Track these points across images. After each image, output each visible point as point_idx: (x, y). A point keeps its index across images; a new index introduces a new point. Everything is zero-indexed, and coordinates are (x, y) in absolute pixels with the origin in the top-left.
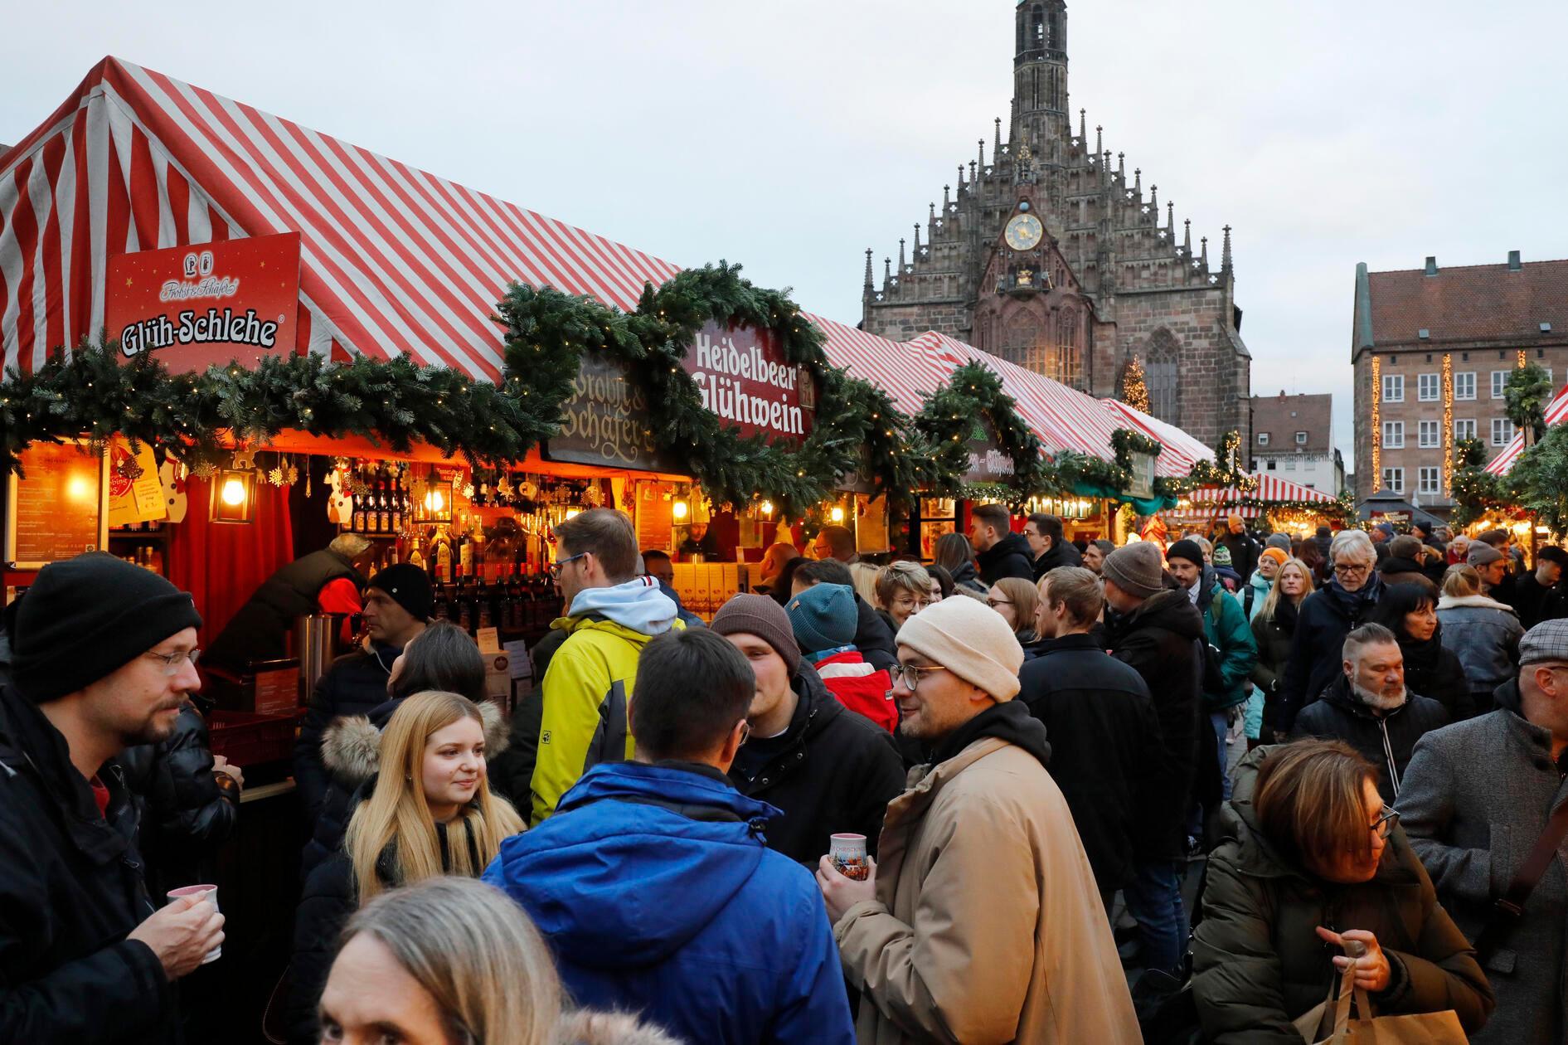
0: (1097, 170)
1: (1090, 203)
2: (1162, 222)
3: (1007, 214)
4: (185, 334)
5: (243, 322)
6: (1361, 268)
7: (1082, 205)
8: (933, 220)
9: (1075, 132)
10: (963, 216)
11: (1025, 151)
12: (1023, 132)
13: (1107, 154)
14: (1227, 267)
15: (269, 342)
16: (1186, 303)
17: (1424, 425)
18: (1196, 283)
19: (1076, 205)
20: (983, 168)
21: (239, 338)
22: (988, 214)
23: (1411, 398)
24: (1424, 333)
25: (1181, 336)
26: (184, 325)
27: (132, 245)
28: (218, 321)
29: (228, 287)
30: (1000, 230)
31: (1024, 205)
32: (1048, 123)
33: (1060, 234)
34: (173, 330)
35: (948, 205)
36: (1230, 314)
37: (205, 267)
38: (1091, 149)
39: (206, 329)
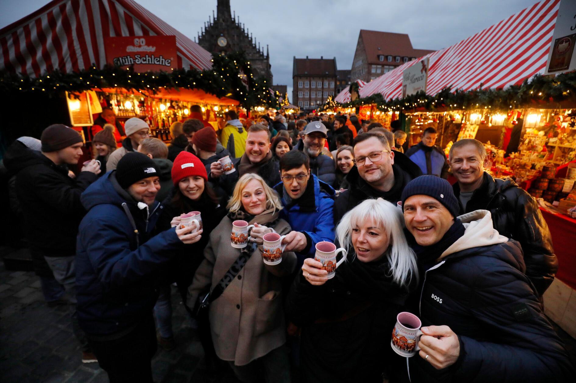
0: (238, 28)
1: (237, 36)
2: (254, 42)
3: (218, 36)
4: (138, 61)
5: (158, 59)
6: (294, 57)
7: (236, 37)
8: (199, 36)
9: (233, 17)
10: (206, 36)
11: (221, 20)
12: (220, 15)
13: (241, 23)
14: (268, 54)
15: (169, 65)
16: (259, 62)
17: (306, 93)
18: (261, 58)
19: (234, 36)
20: (211, 24)
21: (158, 63)
22: (212, 36)
23: (304, 87)
24: (306, 73)
25: (258, 70)
26: (137, 59)
27: (112, 34)
28: (150, 59)
29: (152, 49)
30: (216, 40)
31: (222, 35)
32: (226, 14)
33: (231, 43)
34: (133, 60)
35: (202, 33)
36: (269, 66)
37: (142, 43)
38: (237, 22)
39: (145, 60)
